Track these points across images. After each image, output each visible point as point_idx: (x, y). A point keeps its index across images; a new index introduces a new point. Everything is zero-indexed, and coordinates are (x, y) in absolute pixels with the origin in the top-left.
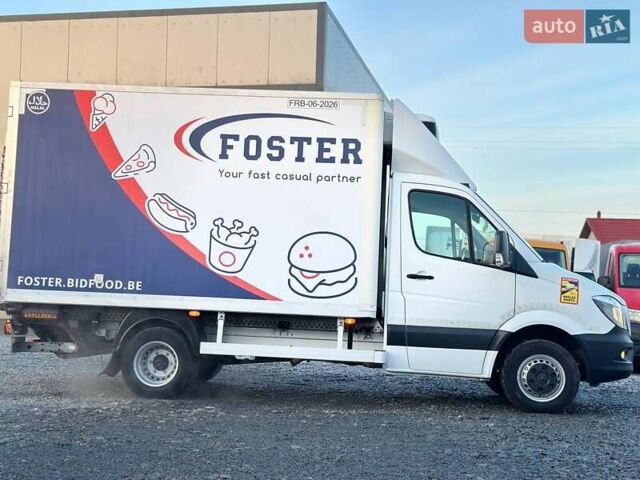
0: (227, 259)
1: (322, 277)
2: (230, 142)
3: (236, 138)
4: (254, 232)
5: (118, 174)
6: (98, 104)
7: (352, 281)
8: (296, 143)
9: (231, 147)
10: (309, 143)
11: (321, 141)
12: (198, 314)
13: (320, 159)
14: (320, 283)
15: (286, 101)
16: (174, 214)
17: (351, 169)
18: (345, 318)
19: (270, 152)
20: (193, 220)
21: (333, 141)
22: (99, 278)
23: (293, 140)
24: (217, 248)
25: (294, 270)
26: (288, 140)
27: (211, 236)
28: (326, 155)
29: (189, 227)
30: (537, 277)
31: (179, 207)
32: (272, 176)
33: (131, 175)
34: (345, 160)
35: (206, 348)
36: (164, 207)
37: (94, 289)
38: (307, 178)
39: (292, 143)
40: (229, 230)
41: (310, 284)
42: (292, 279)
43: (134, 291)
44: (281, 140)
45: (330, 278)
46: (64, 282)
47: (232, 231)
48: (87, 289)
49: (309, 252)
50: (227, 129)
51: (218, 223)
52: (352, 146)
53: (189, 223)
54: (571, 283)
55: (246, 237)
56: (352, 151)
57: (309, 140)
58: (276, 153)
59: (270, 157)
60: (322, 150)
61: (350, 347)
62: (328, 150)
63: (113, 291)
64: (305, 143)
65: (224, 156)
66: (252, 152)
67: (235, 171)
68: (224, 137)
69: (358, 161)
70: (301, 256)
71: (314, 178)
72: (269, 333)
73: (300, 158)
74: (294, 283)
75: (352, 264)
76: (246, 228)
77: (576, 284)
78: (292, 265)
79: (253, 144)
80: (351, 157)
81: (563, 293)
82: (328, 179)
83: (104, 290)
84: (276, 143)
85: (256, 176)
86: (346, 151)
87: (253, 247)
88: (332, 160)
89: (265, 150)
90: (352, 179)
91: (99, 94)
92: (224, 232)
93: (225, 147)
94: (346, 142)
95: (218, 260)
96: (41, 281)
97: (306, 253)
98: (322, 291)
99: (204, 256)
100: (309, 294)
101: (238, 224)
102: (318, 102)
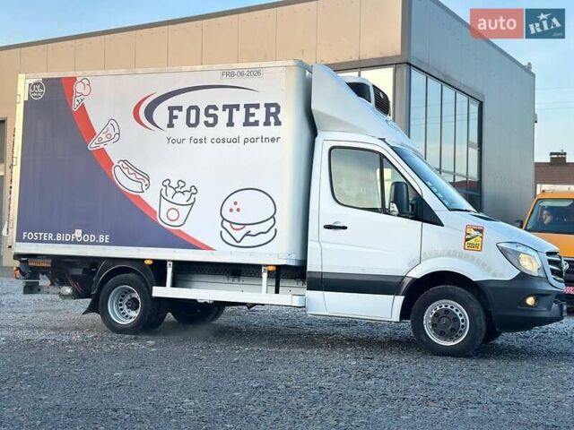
0: (173, 215)
1: (248, 228)
2: (176, 112)
3: (180, 108)
4: (194, 190)
5: (92, 146)
6: (79, 87)
7: (272, 232)
8: (227, 110)
9: (176, 117)
10: (238, 110)
11: (247, 107)
12: (150, 262)
13: (247, 123)
14: (247, 234)
15: (219, 73)
16: (133, 177)
17: (272, 130)
18: (267, 266)
19: (207, 119)
20: (147, 182)
21: (257, 106)
22: (78, 233)
23: (225, 107)
24: (166, 205)
25: (225, 224)
26: (220, 108)
27: (161, 195)
28: (252, 120)
29: (144, 188)
30: (442, 225)
31: (136, 171)
32: (208, 141)
33: (102, 146)
34: (267, 123)
35: (158, 292)
36: (126, 171)
37: (75, 242)
38: (236, 141)
39: (224, 110)
40: (174, 189)
41: (238, 235)
42: (224, 231)
43: (104, 244)
44: (215, 108)
45: (254, 229)
46: (55, 237)
47: (177, 190)
48: (70, 242)
49: (237, 206)
50: (172, 102)
51: (166, 183)
52: (273, 110)
53: (144, 184)
54: (475, 230)
55: (188, 194)
56: (273, 114)
57: (237, 107)
58: (211, 120)
59: (207, 124)
60: (248, 115)
61: (277, 292)
62: (253, 115)
63: (89, 243)
64: (235, 110)
65: (171, 125)
66: (193, 120)
67: (179, 138)
68: (171, 109)
69: (278, 123)
70: (231, 210)
71: (242, 140)
72: (223, 279)
73: (230, 124)
74: (225, 235)
75: (273, 217)
76: (187, 188)
77: (481, 231)
78: (224, 219)
79: (193, 112)
80: (272, 119)
81: (467, 240)
82: (253, 140)
83: (82, 243)
84: (211, 111)
85: (196, 141)
86: (268, 114)
87: (193, 204)
88: (256, 123)
89: (203, 118)
90: (273, 140)
91: (79, 79)
92: (170, 191)
93: (172, 117)
94: (268, 106)
95: (167, 216)
96: (38, 236)
97: (235, 208)
98: (248, 241)
99: (156, 212)
100: (237, 244)
101: (182, 184)
102: (245, 71)
